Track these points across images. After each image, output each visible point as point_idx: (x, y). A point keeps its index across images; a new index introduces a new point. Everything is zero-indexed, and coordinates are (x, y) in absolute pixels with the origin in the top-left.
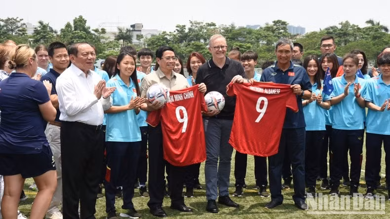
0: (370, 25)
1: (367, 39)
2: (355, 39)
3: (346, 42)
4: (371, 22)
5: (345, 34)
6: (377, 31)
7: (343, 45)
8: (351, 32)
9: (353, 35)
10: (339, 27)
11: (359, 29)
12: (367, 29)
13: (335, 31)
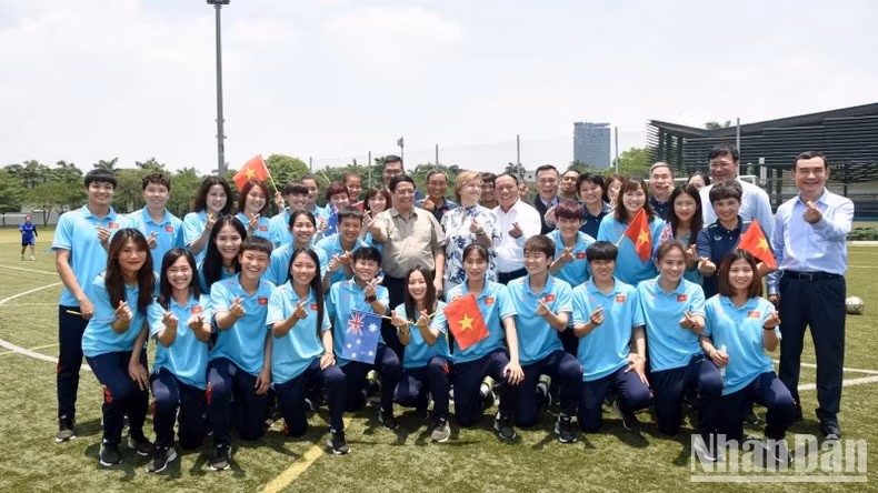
0: (61, 166)
1: (58, 181)
2: (45, 181)
3: (34, 183)
4: (62, 163)
5: (33, 175)
6: (69, 172)
7: (30, 186)
8: (40, 173)
9: (42, 176)
10: (25, 166)
11: (48, 170)
12: (59, 170)
13: (19, 170)
